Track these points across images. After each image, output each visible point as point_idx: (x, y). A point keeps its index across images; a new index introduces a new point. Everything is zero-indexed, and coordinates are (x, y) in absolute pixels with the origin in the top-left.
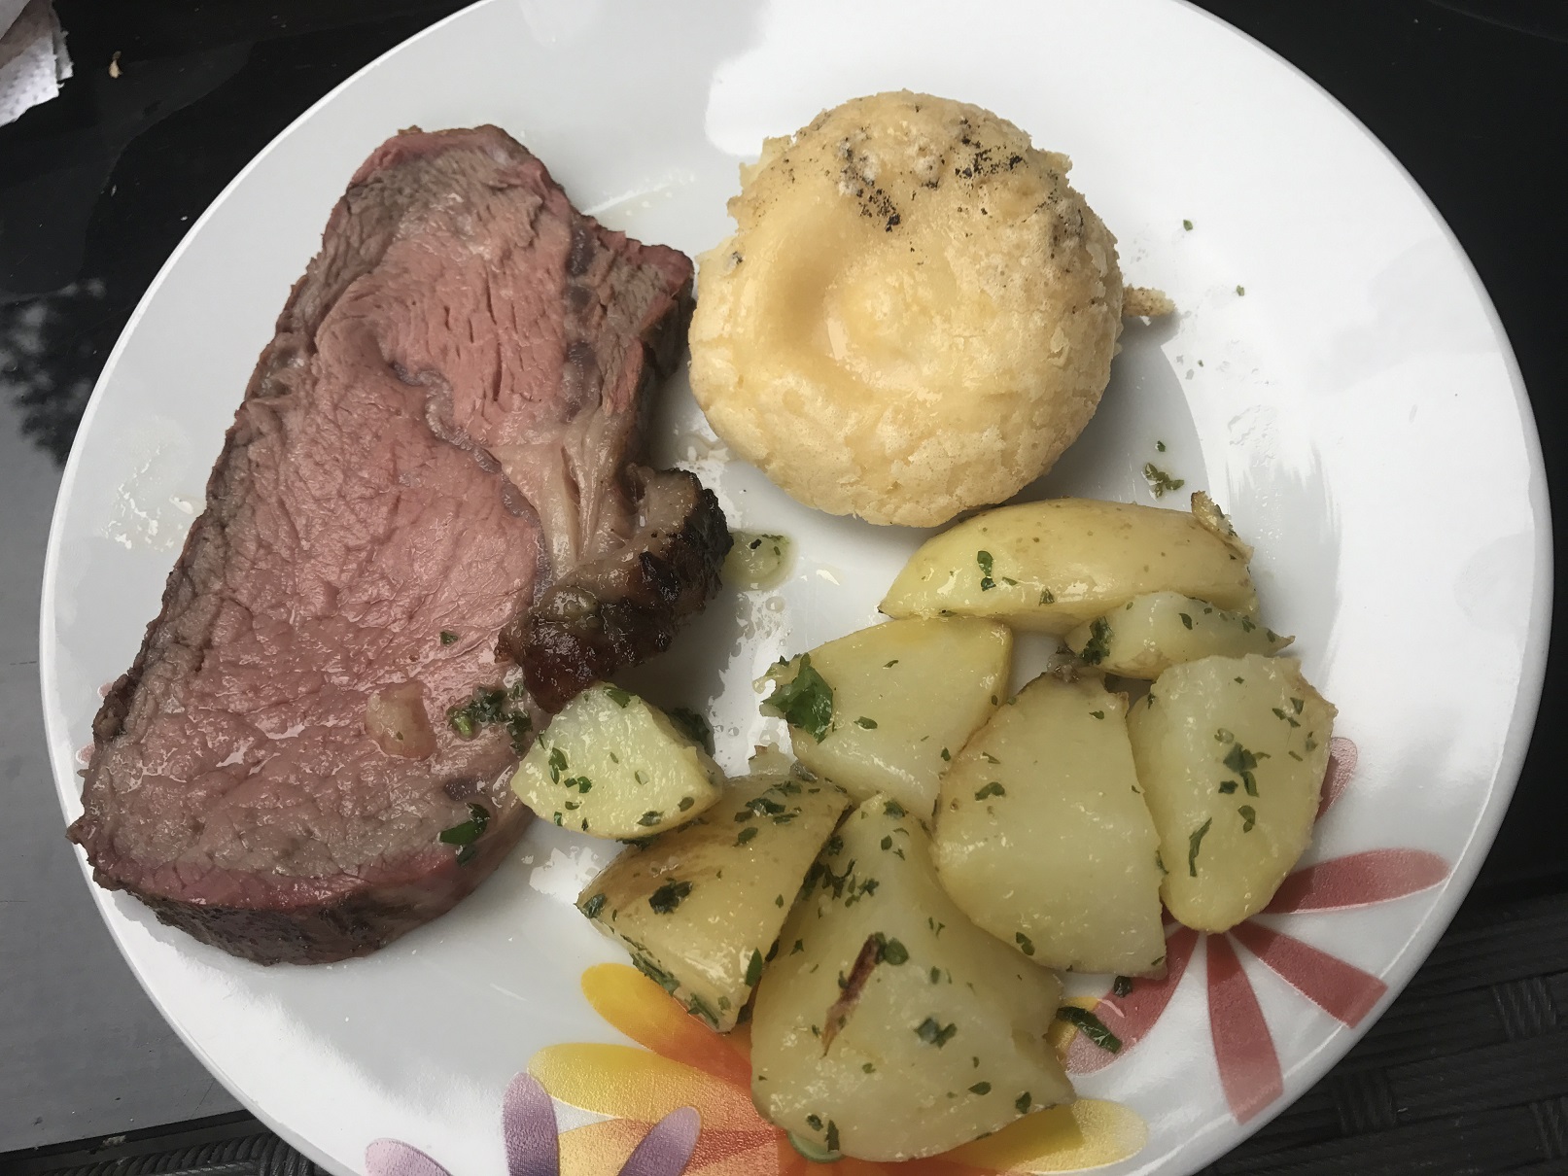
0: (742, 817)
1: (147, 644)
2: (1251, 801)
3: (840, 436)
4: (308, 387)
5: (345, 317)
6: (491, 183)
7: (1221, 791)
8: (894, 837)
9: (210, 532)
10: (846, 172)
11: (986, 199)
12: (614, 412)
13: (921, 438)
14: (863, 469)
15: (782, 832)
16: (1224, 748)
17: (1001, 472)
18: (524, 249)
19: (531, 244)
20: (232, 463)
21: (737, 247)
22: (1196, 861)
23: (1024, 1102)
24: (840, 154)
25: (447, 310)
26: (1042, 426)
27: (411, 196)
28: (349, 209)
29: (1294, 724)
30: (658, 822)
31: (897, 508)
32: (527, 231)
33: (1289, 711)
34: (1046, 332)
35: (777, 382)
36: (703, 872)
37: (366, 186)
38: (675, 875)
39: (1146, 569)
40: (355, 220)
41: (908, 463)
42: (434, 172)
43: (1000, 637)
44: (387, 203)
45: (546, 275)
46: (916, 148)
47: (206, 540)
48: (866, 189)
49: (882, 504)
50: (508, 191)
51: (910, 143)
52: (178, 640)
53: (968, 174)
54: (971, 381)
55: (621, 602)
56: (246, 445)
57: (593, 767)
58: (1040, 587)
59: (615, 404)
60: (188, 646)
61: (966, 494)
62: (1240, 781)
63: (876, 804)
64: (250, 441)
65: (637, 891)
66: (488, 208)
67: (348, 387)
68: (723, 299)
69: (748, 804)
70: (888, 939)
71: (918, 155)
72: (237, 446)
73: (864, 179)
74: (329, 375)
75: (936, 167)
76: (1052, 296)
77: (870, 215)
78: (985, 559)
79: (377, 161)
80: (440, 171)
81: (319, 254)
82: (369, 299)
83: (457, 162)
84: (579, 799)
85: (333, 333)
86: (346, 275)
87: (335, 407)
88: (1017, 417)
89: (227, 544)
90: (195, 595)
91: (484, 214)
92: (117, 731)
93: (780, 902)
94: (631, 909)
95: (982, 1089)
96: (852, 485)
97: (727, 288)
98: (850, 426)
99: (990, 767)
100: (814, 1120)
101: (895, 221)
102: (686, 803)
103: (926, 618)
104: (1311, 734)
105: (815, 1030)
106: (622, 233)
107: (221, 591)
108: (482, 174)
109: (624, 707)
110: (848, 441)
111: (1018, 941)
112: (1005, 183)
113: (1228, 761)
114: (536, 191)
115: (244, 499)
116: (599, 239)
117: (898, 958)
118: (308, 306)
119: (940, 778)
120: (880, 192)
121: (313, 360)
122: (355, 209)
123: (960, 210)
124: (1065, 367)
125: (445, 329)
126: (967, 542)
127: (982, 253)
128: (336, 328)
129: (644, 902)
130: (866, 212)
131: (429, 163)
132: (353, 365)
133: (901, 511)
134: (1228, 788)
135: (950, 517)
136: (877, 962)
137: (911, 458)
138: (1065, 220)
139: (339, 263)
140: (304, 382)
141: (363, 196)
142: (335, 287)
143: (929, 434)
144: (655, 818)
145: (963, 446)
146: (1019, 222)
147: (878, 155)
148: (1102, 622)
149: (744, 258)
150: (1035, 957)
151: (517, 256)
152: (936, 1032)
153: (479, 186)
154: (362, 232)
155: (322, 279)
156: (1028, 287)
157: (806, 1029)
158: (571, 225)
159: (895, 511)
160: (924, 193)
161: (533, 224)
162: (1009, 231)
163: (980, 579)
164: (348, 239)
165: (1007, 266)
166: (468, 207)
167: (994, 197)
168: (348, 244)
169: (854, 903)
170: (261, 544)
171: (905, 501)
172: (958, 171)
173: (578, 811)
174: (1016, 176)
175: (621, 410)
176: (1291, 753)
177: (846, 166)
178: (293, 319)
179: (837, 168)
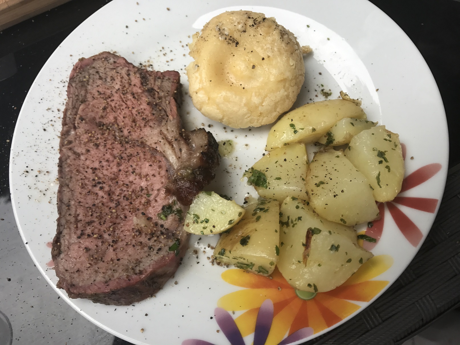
0: (255, 214)
1: (59, 225)
2: (387, 164)
3: (243, 105)
4: (78, 139)
6: (111, 68)
7: (379, 164)
8: (299, 205)
9: (65, 189)
10: (220, 34)
11: (260, 31)
12: (174, 118)
13: (264, 98)
14: (251, 112)
15: (267, 214)
16: (376, 153)
17: (287, 101)
20: (64, 167)
21: (196, 63)
22: (380, 183)
23: (361, 261)
24: (217, 30)
25: (111, 106)
26: (294, 86)
27: (89, 77)
28: (72, 86)
29: (390, 141)
30: (234, 222)
31: (263, 120)
32: (127, 78)
33: (388, 138)
34: (288, 61)
35: (220, 95)
36: (251, 232)
37: (75, 78)
38: (243, 235)
39: (337, 114)
40: (75, 88)
41: (263, 106)
43: (303, 146)
45: (137, 88)
46: (237, 23)
47: (64, 191)
48: (227, 37)
49: (258, 120)
50: (117, 69)
51: (235, 22)
52: (67, 221)
53: (253, 25)
54: (272, 79)
55: (199, 168)
57: (208, 215)
58: (311, 128)
59: (173, 116)
60: (71, 222)
61: (280, 110)
62: (383, 160)
63: (288, 199)
64: (66, 160)
65: (233, 244)
68: (197, 78)
69: (254, 211)
70: (313, 228)
71: (238, 25)
72: (63, 161)
73: (226, 35)
74: (83, 134)
75: (244, 26)
76: (286, 51)
77: (230, 44)
78: (292, 126)
79: (75, 70)
80: (94, 68)
81: (68, 101)
82: (87, 110)
83: (99, 64)
84: (206, 225)
86: (78, 105)
88: (287, 85)
89: (71, 190)
92: (60, 253)
93: (276, 231)
94: (235, 248)
95: (349, 261)
96: (249, 117)
97: (197, 75)
98: (244, 101)
99: (316, 178)
100: (309, 285)
101: (237, 43)
102: (240, 214)
103: (280, 147)
104: (395, 143)
105: (299, 262)
106: (155, 71)
107: (75, 204)
109: (211, 195)
111: (341, 221)
112: (264, 26)
113: (378, 155)
114: (125, 66)
115: (71, 176)
116: (148, 74)
117: (318, 232)
118: (70, 116)
119: (305, 185)
120: (231, 37)
121: (77, 131)
122: (74, 85)
123: (254, 36)
124: (295, 69)
126: (285, 122)
127: (264, 45)
129: (239, 245)
130: (229, 43)
133: (264, 121)
134: (381, 162)
135: (277, 118)
136: (312, 235)
137: (263, 104)
138: (282, 31)
139: (75, 101)
141: (74, 81)
142: (76, 109)
143: (266, 96)
144: (232, 221)
145: (276, 97)
146: (271, 35)
147: (227, 27)
148: (329, 132)
149: (199, 65)
150: (347, 224)
152: (335, 248)
153: (108, 70)
154: (78, 91)
155: (71, 107)
156: (279, 50)
157: (297, 262)
158: (139, 73)
159: (262, 121)
160: (243, 34)
161: (128, 75)
162: (269, 38)
163: (293, 131)
164: (75, 94)
165: (272, 47)
167: (261, 30)
169: (295, 226)
171: (264, 117)
172: (250, 26)
173: (207, 229)
174: (266, 23)
175: (175, 117)
176: (392, 149)
177: (219, 33)
178: (66, 121)
179: (217, 34)
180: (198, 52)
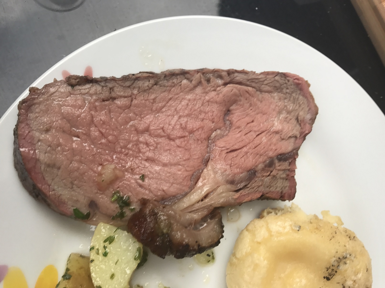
4: (212, 89)
5: (239, 91)
6: (299, 118)
9: (152, 81)
12: (236, 199)
18: (281, 137)
19: (283, 139)
20: (178, 77)
21: (302, 226)
24: (345, 254)
25: (253, 122)
27: (287, 93)
28: (276, 76)
32: (287, 137)
37: (285, 78)
40: (273, 79)
42: (297, 97)
44: (282, 86)
45: (274, 150)
47: (149, 81)
48: (335, 267)
50: (298, 124)
51: (355, 276)
52: (111, 89)
56: (186, 78)
57: (112, 256)
60: (110, 93)
64: (188, 79)
66: (291, 119)
67: (216, 102)
68: (284, 228)
71: (352, 281)
72: (184, 76)
73: (338, 266)
74: (218, 94)
77: (327, 270)
79: (295, 78)
80: (298, 98)
81: (257, 74)
82: (248, 95)
83: (303, 103)
84: (101, 254)
85: (232, 90)
86: (253, 84)
87: (208, 101)
89: (150, 89)
90: (129, 87)
91: (288, 119)
92: (72, 85)
97: (288, 229)
101: (328, 279)
106: (296, 168)
107: (134, 94)
108: (301, 113)
114: (301, 133)
115: (167, 87)
116: (292, 161)
118: (239, 77)
120: (336, 272)
121: (222, 86)
122: (277, 78)
125: (246, 124)
128: (235, 90)
131: (300, 94)
132: (224, 100)
139: (257, 81)
140: (214, 87)
141: (282, 78)
142: (248, 83)
147: (348, 267)
149: (300, 232)
151: (277, 136)
153: (297, 113)
154: (270, 83)
155: (250, 78)
158: (293, 150)
160: (340, 286)
161: (290, 137)
164: (266, 80)
166: (289, 112)
168: (264, 81)
170: (154, 99)
177: (341, 258)
178: (233, 74)
179: (340, 255)
180: (317, 228)
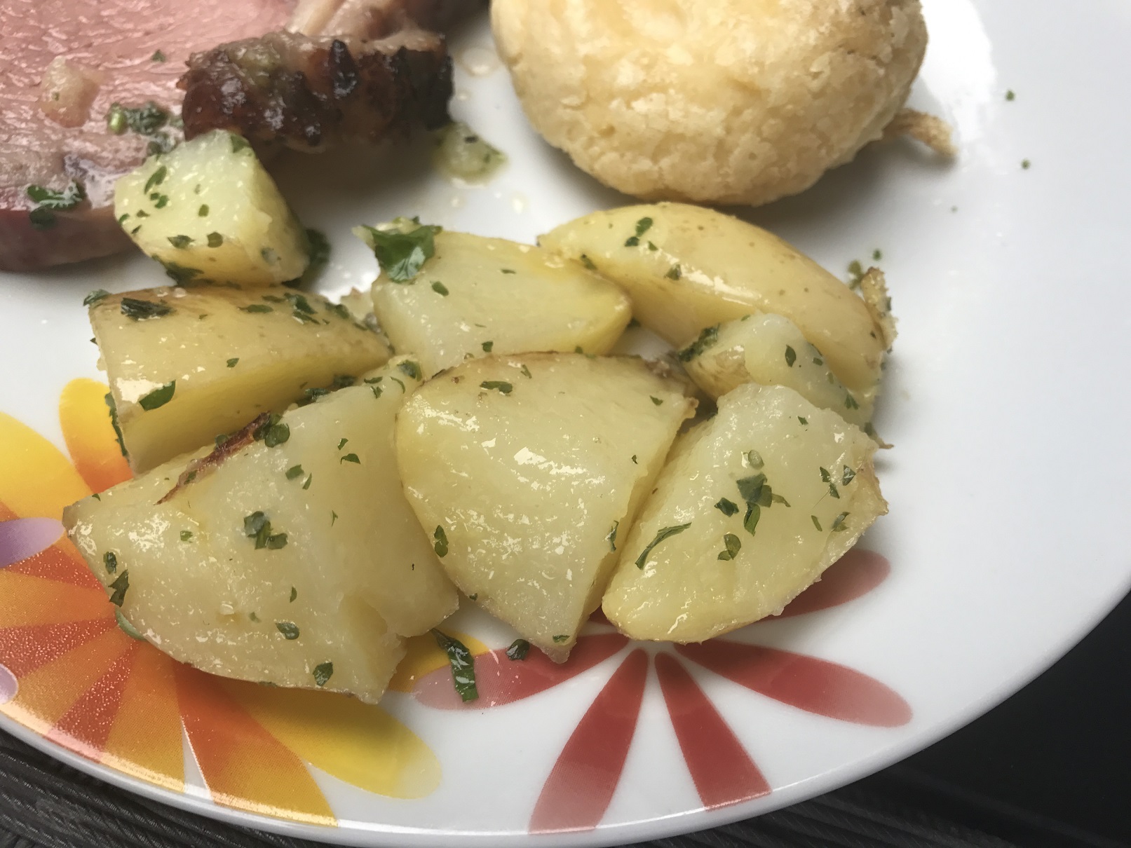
0: (270, 298)
2: (743, 534)
3: (582, 52)
7: (718, 506)
8: (386, 380)
13: (651, 89)
14: (588, 97)
16: (744, 468)
29: (835, 493)
31: (602, 154)
33: (836, 477)
36: (193, 310)
38: (170, 301)
39: (782, 293)
41: (629, 107)
58: (673, 261)
62: (743, 508)
63: (400, 360)
69: (287, 295)
78: (645, 223)
84: (151, 211)
88: (748, 115)
95: (292, 633)
96: (572, 109)
98: (595, 47)
99: (518, 374)
100: (111, 560)
103: (566, 254)
104: (846, 514)
109: (236, 152)
110: (588, 61)
111: (436, 535)
113: (743, 484)
117: (276, 442)
119: (465, 358)
134: (727, 507)
136: (257, 437)
137: (633, 103)
144: (186, 246)
145: (686, 116)
148: (715, 327)
150: (443, 561)
152: (263, 533)
163: (629, 237)
176: (814, 518)
